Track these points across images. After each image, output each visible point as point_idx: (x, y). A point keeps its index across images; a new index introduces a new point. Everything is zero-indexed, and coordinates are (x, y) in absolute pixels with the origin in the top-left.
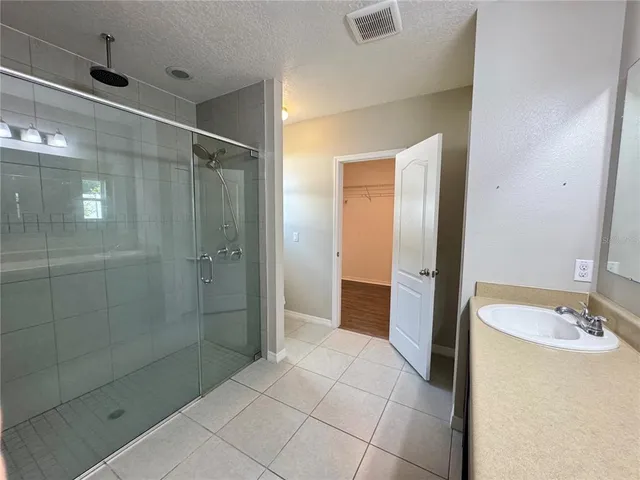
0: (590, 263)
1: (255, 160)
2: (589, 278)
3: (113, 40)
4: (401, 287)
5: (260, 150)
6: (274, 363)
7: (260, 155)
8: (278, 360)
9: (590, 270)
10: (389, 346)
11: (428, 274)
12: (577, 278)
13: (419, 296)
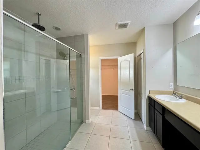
0: (172, 84)
1: (81, 58)
2: (172, 87)
3: (40, 15)
4: (122, 94)
5: (83, 55)
6: (89, 124)
7: (83, 56)
8: (90, 122)
9: (172, 86)
10: (119, 112)
11: (132, 90)
12: (170, 87)
13: (129, 96)
